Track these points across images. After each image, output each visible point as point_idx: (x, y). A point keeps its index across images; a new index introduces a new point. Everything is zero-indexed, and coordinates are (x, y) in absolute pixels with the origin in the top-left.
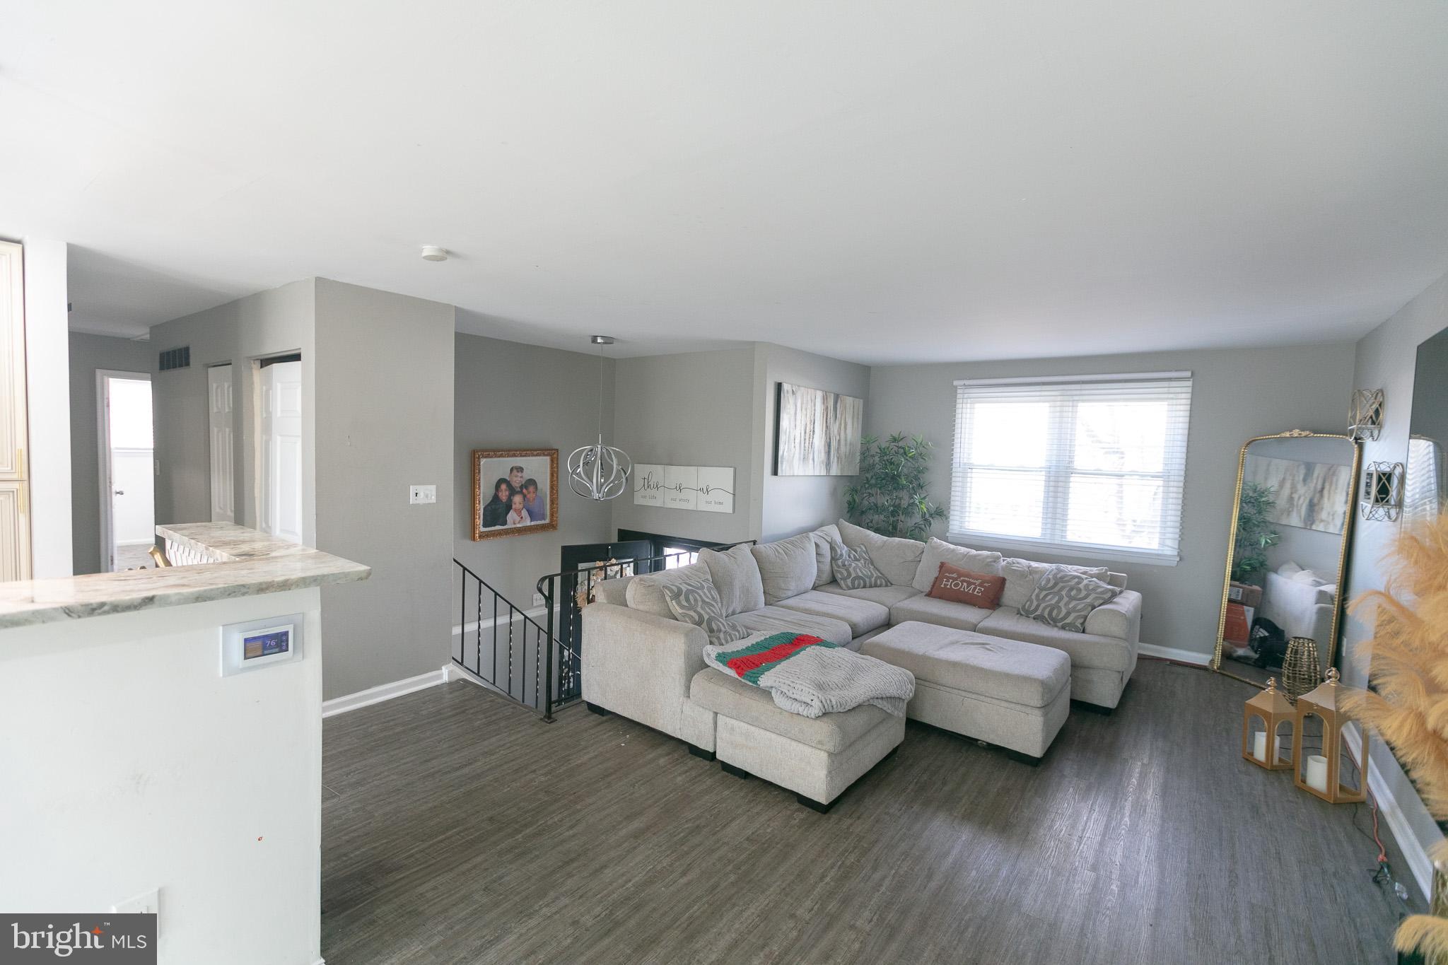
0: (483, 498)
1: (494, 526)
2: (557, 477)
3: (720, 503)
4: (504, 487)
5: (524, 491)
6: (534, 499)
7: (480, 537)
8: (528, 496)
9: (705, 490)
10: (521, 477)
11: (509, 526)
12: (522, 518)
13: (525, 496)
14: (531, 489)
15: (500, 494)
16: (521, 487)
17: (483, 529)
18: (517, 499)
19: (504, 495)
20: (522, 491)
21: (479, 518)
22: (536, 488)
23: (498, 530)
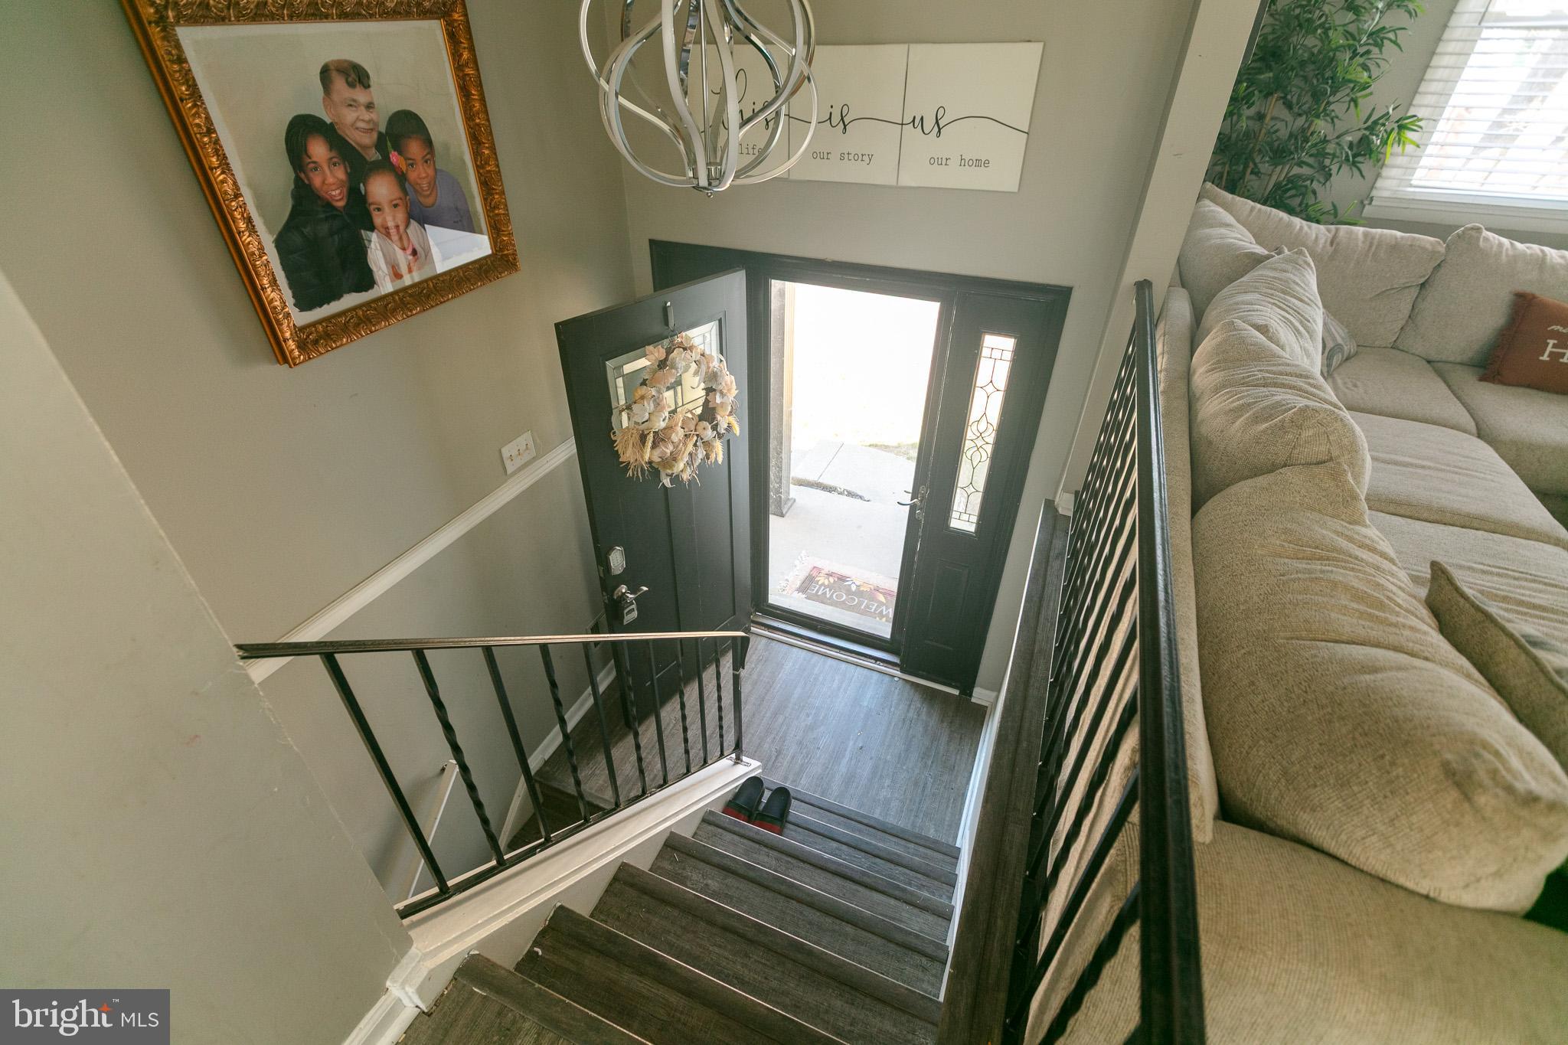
0: (259, 207)
1: (337, 296)
2: (483, 100)
3: (979, 163)
4: (318, 150)
5: (394, 157)
6: (433, 185)
7: (302, 346)
8: (412, 175)
9: (929, 123)
10: (370, 106)
11: (385, 285)
12: (414, 253)
13: (401, 179)
14: (415, 148)
15: (317, 181)
16: (381, 144)
17: (302, 318)
18: (381, 189)
19: (331, 180)
20: (386, 157)
21: (274, 282)
22: (428, 143)
23: (354, 309)
